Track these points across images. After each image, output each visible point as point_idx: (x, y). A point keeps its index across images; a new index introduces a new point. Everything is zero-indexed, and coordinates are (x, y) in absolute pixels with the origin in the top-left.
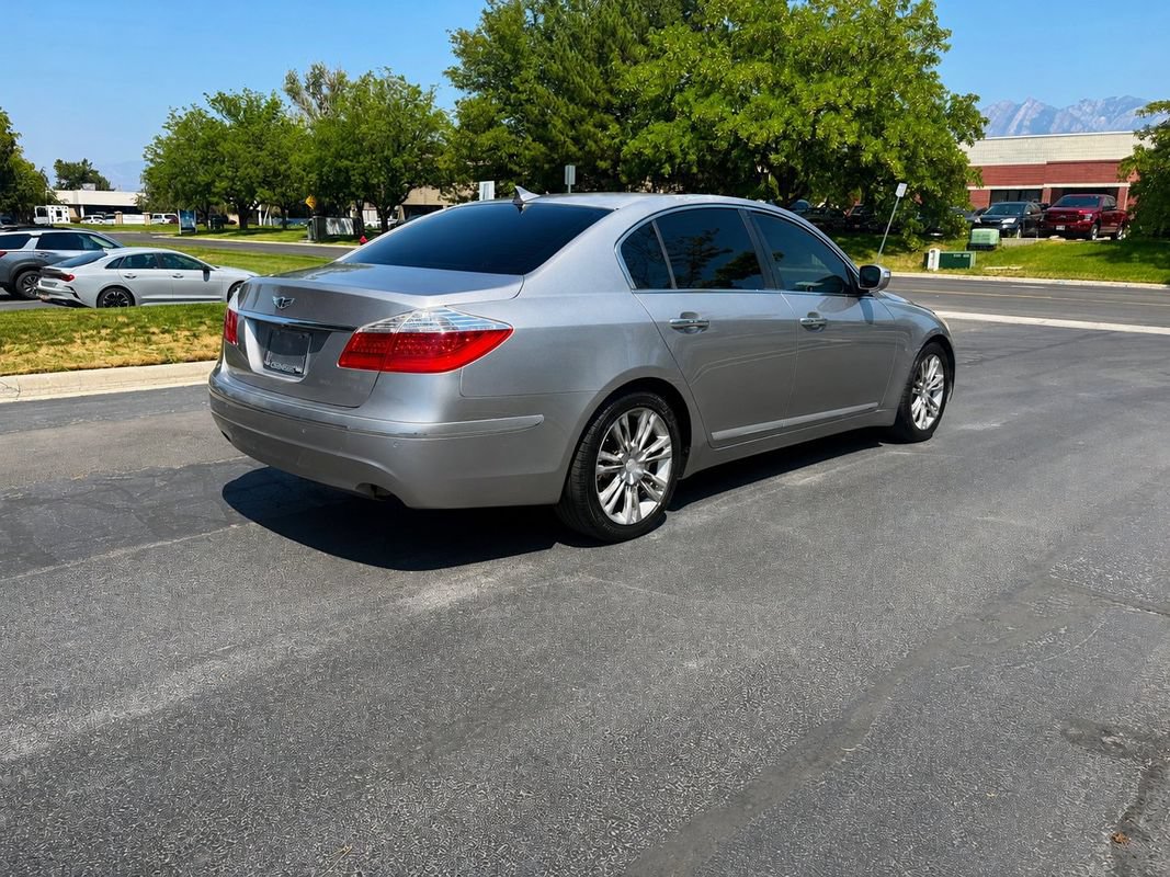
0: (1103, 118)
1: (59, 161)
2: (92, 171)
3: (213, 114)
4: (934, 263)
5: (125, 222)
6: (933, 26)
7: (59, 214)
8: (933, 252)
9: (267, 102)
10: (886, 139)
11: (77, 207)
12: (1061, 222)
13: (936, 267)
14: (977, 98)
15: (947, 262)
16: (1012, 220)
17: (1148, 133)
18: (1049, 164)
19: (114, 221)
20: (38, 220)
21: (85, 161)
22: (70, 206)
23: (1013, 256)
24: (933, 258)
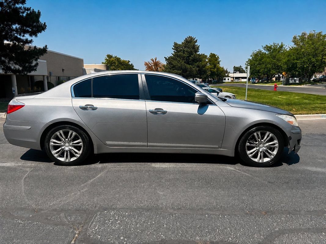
1: (235, 67)
2: (242, 68)
3: (263, 51)
5: (242, 81)
7: (228, 79)
9: (279, 46)
11: (233, 78)
19: (239, 81)
20: (224, 81)
21: (240, 66)
22: (231, 77)
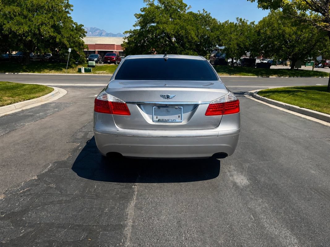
0: (90, 32)
4: (83, 71)
6: (68, 3)
8: (82, 68)
10: (62, 35)
12: (109, 60)
13: (84, 72)
14: (83, 26)
15: (86, 71)
16: (97, 59)
17: (126, 38)
18: (96, 44)
23: (101, 68)
24: (83, 69)
